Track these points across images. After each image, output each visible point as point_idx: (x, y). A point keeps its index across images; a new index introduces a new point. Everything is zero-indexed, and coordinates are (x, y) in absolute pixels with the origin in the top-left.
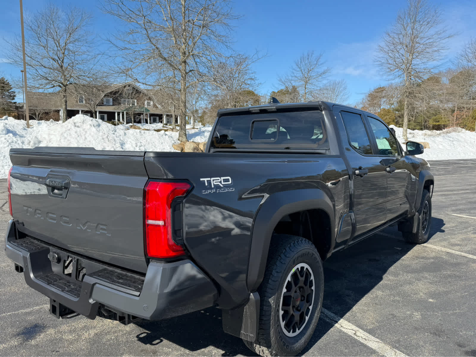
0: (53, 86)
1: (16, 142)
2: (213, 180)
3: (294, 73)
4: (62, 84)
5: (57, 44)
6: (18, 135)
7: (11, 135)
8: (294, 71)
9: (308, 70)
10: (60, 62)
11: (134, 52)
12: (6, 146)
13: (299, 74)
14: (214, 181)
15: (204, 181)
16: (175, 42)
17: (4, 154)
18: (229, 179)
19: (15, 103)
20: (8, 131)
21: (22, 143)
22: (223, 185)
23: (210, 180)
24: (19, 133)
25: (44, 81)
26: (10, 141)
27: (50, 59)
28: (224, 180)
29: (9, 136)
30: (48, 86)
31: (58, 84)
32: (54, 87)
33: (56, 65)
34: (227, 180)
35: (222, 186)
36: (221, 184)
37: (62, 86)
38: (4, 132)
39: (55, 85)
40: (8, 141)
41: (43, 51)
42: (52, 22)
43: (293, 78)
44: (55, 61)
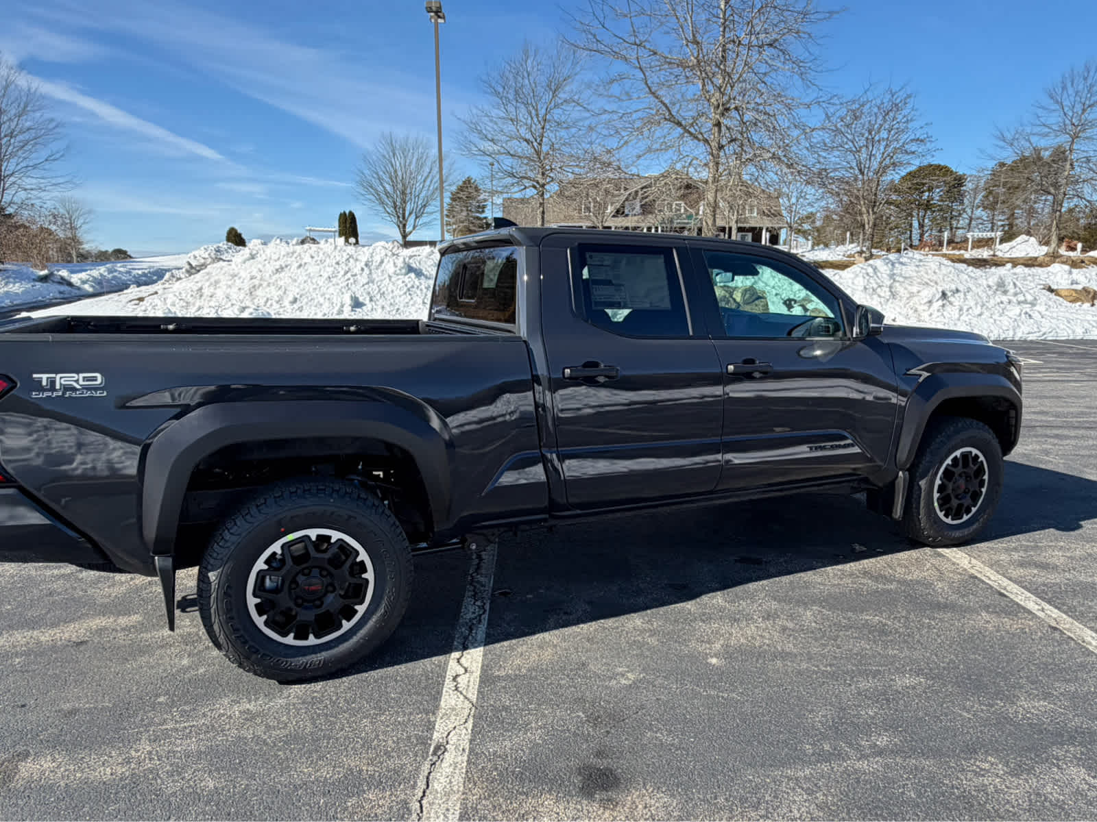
0: (523, 187)
1: (418, 287)
2: (61, 378)
3: (1038, 117)
4: (538, 182)
5: (533, 112)
6: (423, 275)
7: (412, 275)
8: (1040, 112)
9: (1084, 104)
10: (535, 144)
11: (621, 118)
12: (402, 293)
13: (1054, 119)
14: (63, 380)
15: (41, 378)
16: (701, 87)
17: (397, 307)
18: (96, 377)
19: (485, 218)
20: (410, 269)
21: (426, 288)
22: (81, 385)
23: (55, 378)
24: (425, 273)
25: (509, 180)
26: (409, 286)
27: (521, 140)
28: (84, 378)
29: (409, 277)
30: (516, 189)
31: (531, 183)
32: (525, 188)
33: (529, 150)
34: (95, 379)
35: (78, 387)
36: (78, 383)
37: (538, 186)
38: (403, 271)
39: (527, 185)
40: (406, 285)
41: (510, 128)
42: (526, 75)
43: (1036, 130)
44: (528, 143)
